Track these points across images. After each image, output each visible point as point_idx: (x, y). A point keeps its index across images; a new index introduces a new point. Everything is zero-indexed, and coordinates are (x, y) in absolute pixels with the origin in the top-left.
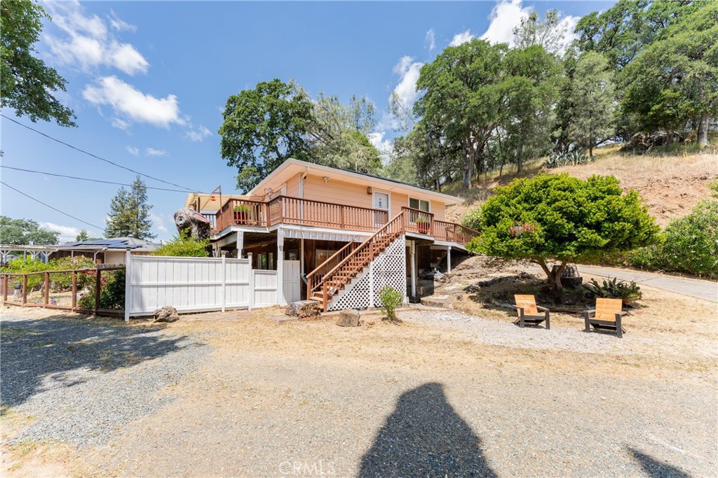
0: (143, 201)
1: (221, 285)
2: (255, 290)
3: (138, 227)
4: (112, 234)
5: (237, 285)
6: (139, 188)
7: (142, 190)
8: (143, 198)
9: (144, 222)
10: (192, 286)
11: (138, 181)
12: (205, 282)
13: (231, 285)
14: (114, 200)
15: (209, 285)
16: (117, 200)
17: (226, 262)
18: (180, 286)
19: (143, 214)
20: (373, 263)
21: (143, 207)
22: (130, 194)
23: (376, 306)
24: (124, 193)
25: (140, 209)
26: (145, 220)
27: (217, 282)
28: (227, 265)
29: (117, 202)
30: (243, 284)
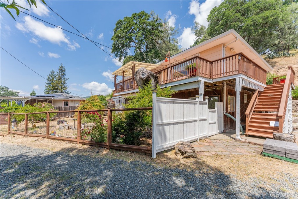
0: (64, 76)
2: (209, 124)
3: (62, 88)
4: (48, 92)
6: (62, 70)
7: (63, 71)
8: (64, 75)
9: (65, 86)
11: (62, 66)
13: (201, 120)
14: (49, 76)
16: (50, 76)
19: (64, 82)
21: (64, 79)
22: (57, 73)
24: (54, 73)
25: (63, 80)
26: (65, 85)
29: (50, 77)
30: (205, 120)
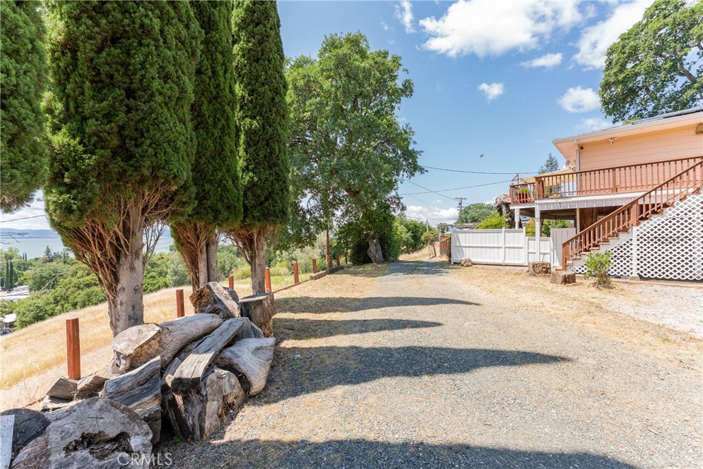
1: (501, 248)
2: (529, 253)
5: (514, 248)
10: (484, 247)
11: (551, 158)
12: (492, 245)
13: (509, 248)
15: (494, 248)
17: (505, 232)
18: (477, 247)
20: (638, 228)
23: (641, 276)
27: (499, 246)
28: (506, 234)
30: (519, 248)
